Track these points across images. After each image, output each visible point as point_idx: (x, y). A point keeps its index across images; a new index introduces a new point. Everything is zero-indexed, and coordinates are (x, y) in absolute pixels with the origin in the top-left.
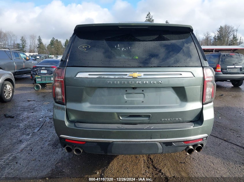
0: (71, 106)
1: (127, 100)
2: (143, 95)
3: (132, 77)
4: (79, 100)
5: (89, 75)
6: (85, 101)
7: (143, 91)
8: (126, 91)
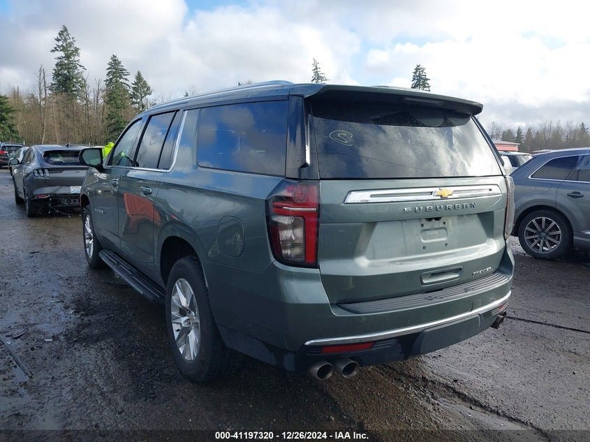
0: (330, 267)
1: (425, 244)
2: (444, 230)
3: (439, 197)
4: (350, 252)
5: (372, 196)
6: (360, 254)
7: (444, 223)
8: (422, 225)
